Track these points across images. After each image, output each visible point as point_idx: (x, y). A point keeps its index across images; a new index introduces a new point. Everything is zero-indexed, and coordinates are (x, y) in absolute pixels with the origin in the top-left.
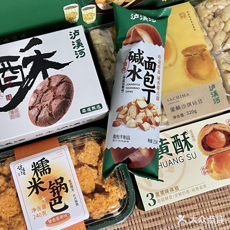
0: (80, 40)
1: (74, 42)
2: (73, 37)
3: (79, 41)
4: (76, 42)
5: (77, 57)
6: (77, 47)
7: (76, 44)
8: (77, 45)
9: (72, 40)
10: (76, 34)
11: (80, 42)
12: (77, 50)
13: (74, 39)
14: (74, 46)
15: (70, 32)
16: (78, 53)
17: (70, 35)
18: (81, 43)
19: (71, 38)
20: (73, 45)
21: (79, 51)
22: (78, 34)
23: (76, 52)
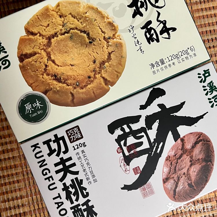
0: (213, 83)
1: (206, 87)
2: (203, 80)
3: (211, 84)
4: (208, 86)
5: (212, 106)
6: (210, 92)
7: (208, 88)
8: (209, 90)
9: (203, 84)
10: (206, 75)
11: (213, 85)
12: (211, 97)
13: (204, 82)
14: (207, 91)
15: (199, 74)
16: (213, 100)
17: (199, 77)
18: (215, 86)
19: (201, 82)
20: (205, 90)
21: (213, 98)
22: (209, 75)
23: (209, 99)
